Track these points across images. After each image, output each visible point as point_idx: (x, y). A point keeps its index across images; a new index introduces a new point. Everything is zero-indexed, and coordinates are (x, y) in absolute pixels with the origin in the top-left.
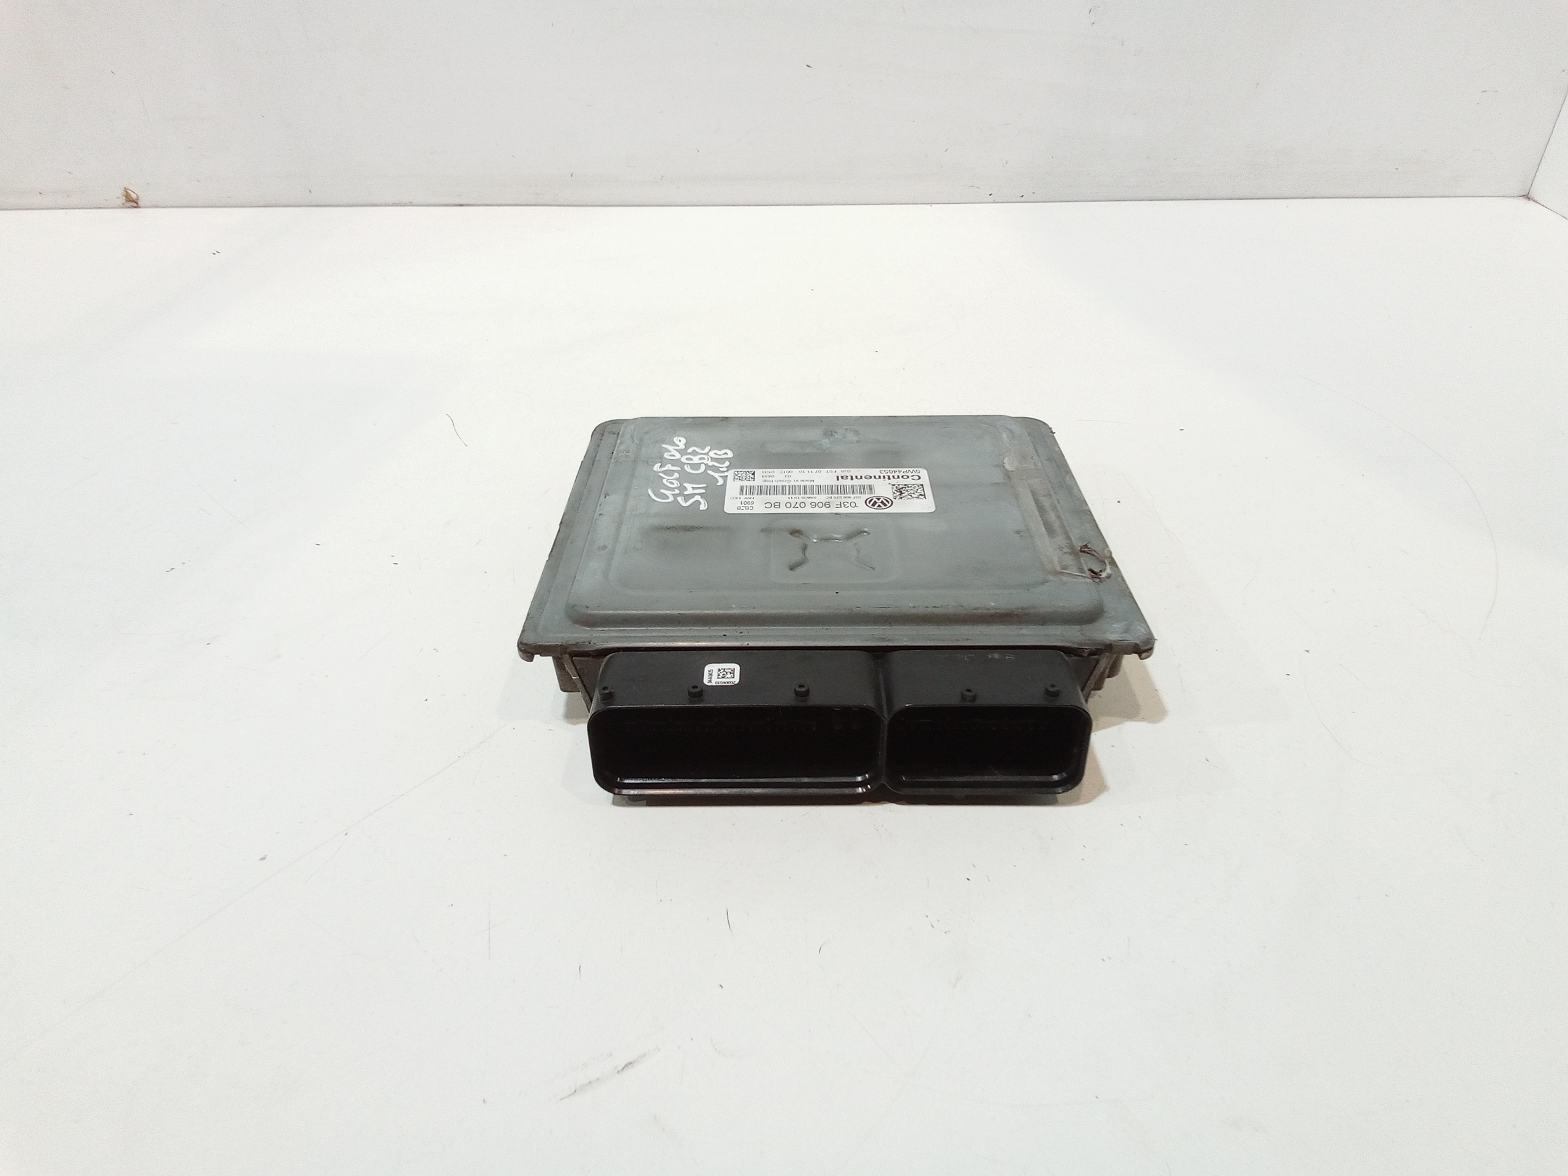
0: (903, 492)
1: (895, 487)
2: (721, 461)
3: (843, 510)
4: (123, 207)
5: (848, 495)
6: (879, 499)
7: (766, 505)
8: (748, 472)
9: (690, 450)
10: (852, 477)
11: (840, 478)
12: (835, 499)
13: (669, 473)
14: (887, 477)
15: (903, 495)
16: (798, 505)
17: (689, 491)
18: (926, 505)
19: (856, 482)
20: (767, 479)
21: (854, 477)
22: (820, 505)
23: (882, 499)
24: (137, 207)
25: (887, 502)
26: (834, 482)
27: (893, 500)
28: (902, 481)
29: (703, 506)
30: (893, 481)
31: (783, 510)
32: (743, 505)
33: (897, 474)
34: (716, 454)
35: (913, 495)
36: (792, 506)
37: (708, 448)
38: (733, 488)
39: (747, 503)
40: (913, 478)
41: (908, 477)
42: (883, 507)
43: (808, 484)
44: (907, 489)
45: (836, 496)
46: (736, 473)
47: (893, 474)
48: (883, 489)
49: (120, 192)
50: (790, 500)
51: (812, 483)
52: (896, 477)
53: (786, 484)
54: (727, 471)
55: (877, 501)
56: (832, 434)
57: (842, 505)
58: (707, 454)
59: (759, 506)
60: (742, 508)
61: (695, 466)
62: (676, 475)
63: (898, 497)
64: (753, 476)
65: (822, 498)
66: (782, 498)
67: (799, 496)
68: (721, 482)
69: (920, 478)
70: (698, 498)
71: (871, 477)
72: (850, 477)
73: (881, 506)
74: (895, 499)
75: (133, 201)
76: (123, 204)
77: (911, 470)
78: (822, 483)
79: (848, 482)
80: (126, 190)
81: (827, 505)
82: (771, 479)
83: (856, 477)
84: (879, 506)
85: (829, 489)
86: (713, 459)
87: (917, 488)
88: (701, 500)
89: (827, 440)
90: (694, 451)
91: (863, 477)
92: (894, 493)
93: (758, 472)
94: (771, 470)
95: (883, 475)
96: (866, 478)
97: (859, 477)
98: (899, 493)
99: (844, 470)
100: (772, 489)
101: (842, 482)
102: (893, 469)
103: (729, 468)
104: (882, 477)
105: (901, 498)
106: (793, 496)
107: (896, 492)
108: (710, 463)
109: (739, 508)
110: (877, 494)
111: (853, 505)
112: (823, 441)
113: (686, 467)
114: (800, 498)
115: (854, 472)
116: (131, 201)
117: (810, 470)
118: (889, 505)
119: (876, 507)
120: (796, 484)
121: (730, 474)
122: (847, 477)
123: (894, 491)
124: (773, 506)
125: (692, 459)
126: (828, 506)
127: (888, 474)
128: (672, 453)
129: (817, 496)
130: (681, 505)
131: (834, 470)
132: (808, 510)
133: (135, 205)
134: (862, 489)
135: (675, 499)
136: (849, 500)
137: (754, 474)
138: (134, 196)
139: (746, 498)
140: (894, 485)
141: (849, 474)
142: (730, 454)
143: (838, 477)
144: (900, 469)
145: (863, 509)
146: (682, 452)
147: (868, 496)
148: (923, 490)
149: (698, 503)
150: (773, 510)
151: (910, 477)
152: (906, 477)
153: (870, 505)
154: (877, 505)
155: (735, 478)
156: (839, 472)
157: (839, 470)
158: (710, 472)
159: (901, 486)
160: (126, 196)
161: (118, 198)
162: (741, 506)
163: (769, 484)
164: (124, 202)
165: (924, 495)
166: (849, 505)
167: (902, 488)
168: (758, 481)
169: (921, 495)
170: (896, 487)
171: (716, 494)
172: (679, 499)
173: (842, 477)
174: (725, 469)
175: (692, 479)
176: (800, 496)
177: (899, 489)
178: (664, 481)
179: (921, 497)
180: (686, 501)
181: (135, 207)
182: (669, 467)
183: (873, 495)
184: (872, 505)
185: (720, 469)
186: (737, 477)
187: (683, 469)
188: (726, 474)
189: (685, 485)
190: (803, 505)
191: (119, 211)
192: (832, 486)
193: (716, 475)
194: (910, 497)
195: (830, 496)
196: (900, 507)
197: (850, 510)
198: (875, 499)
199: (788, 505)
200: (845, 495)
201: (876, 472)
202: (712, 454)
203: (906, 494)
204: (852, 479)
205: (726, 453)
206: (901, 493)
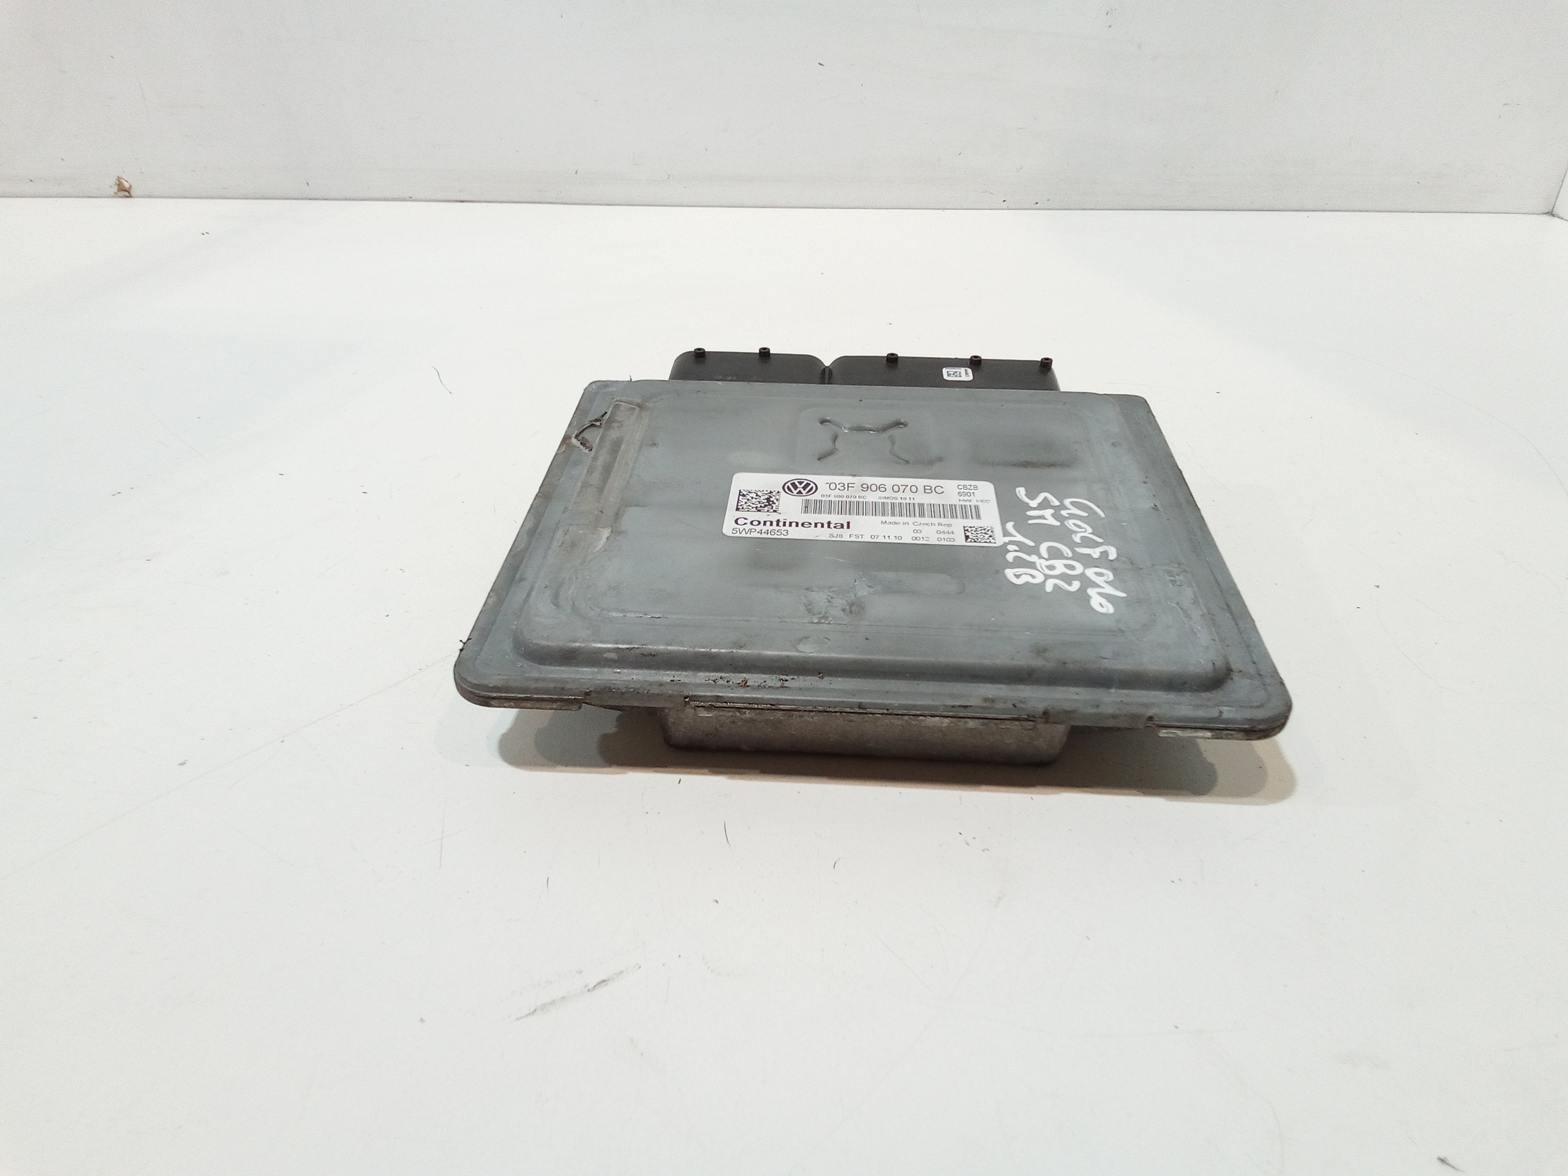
0: (766, 501)
1: (774, 509)
2: (1019, 563)
3: (846, 479)
4: (115, 196)
5: (837, 499)
6: (800, 492)
7: (942, 490)
8: (975, 542)
9: (1076, 585)
10: (829, 527)
11: (845, 526)
12: (855, 494)
13: (1087, 542)
14: (781, 524)
15: (766, 497)
16: (902, 488)
17: (1048, 513)
18: (743, 481)
19: (824, 518)
20: (946, 529)
21: (826, 525)
22: (874, 488)
23: (795, 492)
24: (130, 196)
25: (790, 488)
26: (854, 519)
27: (781, 490)
28: (762, 516)
29: (1021, 492)
30: (774, 517)
31: (921, 483)
32: (971, 491)
33: (764, 529)
34: (1033, 577)
35: (754, 495)
36: (909, 487)
37: (1049, 588)
38: (990, 516)
39: (967, 494)
40: (746, 521)
41: (752, 523)
42: (796, 482)
43: (889, 519)
44: (759, 506)
45: (852, 499)
46: (993, 541)
47: (770, 528)
48: (790, 506)
49: (113, 181)
50: (912, 495)
51: (884, 519)
52: (768, 523)
53: (918, 519)
54: (1006, 544)
55: (802, 490)
56: (850, 607)
57: (846, 486)
58: (1047, 577)
59: (951, 490)
60: (972, 488)
61: (1054, 554)
62: (1077, 539)
63: (774, 494)
64: (968, 534)
65: (872, 497)
66: (921, 498)
67: (901, 501)
68: (1010, 526)
69: (736, 521)
70: (1033, 504)
71: (803, 525)
72: (832, 526)
73: (798, 482)
74: (778, 492)
75: (126, 191)
76: (116, 193)
77: (743, 534)
78: (870, 519)
79: (835, 518)
80: (119, 179)
81: (866, 488)
82: (942, 528)
83: (823, 526)
84: (801, 483)
85: (859, 508)
86: (1032, 565)
87: (745, 506)
88: (1026, 500)
89: (859, 594)
90: (1070, 584)
91: (813, 525)
92: (777, 500)
93: (960, 541)
94: (943, 543)
95: (784, 528)
96: (810, 524)
97: (819, 525)
98: (771, 499)
99: (838, 539)
100: (937, 513)
101: (843, 519)
102: (769, 536)
103: (1003, 550)
104: (787, 524)
105: (771, 492)
106: (908, 501)
107: (775, 501)
108: (1033, 558)
109: (976, 488)
110: (800, 499)
111: (833, 486)
112: (865, 593)
113: (1070, 555)
114: (900, 498)
115: (824, 534)
116: (124, 191)
117: (887, 540)
118: (789, 484)
119: (806, 482)
120: (904, 519)
121: (1000, 540)
122: (835, 527)
123: (777, 503)
124: (933, 489)
125: (1066, 566)
126: (864, 486)
127: (778, 528)
128: (1102, 578)
129: (877, 500)
130: (1050, 493)
131: (853, 539)
132: (889, 482)
133: (127, 194)
134: (818, 507)
135: (1061, 502)
136: (837, 492)
137: (967, 537)
138: (127, 185)
139: (970, 501)
140: (775, 511)
141: (833, 531)
142: (1010, 573)
143: (848, 527)
144: (759, 535)
145: (821, 480)
146: (1086, 583)
147: (812, 497)
148: (738, 502)
149: (1032, 495)
150: (933, 483)
151: (749, 523)
152: (754, 523)
153: (812, 484)
154: (803, 485)
155: (992, 532)
156: (846, 535)
157: (846, 538)
158: (1031, 544)
159: (766, 509)
160: (118, 185)
161: (111, 187)
162: (974, 491)
163: (942, 520)
164: (116, 191)
165: (740, 495)
166: (838, 486)
167: (765, 506)
168: (958, 525)
169: (744, 495)
170: (772, 508)
171: (1010, 509)
172: (1056, 503)
173: (842, 526)
174: (1010, 547)
175: (1048, 533)
176: (899, 501)
177: (770, 505)
178: (1090, 530)
179: (745, 493)
180: (1045, 498)
181: (128, 197)
182: (1095, 553)
183: (808, 498)
184: (810, 484)
185: (1017, 549)
186: (988, 532)
187: (1073, 552)
188: (1007, 539)
189: (1057, 524)
190: (896, 488)
191: (110, 199)
192: (858, 514)
193: (1019, 538)
194: (759, 494)
195: (861, 500)
196: (774, 481)
197: (838, 479)
198: (804, 492)
199: (914, 489)
200: (840, 499)
201: (795, 533)
202: (1040, 578)
203: (763, 497)
204: (829, 523)
205: (1018, 576)
206: (768, 500)
